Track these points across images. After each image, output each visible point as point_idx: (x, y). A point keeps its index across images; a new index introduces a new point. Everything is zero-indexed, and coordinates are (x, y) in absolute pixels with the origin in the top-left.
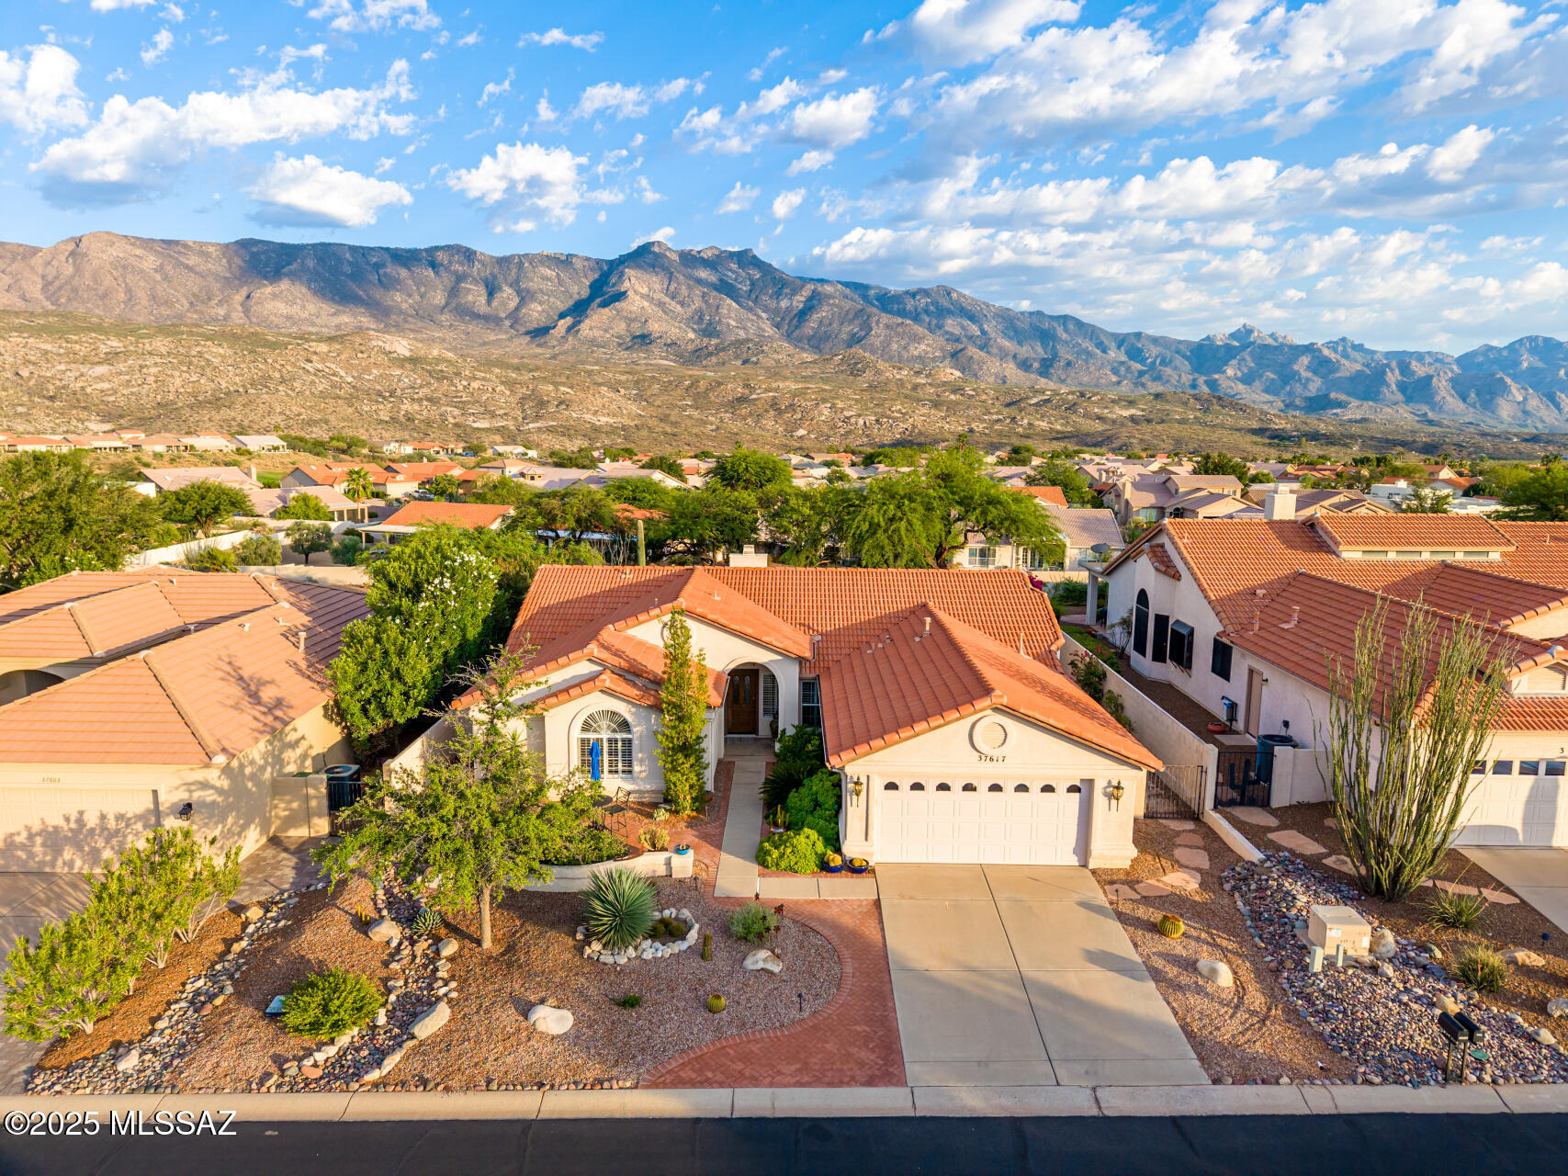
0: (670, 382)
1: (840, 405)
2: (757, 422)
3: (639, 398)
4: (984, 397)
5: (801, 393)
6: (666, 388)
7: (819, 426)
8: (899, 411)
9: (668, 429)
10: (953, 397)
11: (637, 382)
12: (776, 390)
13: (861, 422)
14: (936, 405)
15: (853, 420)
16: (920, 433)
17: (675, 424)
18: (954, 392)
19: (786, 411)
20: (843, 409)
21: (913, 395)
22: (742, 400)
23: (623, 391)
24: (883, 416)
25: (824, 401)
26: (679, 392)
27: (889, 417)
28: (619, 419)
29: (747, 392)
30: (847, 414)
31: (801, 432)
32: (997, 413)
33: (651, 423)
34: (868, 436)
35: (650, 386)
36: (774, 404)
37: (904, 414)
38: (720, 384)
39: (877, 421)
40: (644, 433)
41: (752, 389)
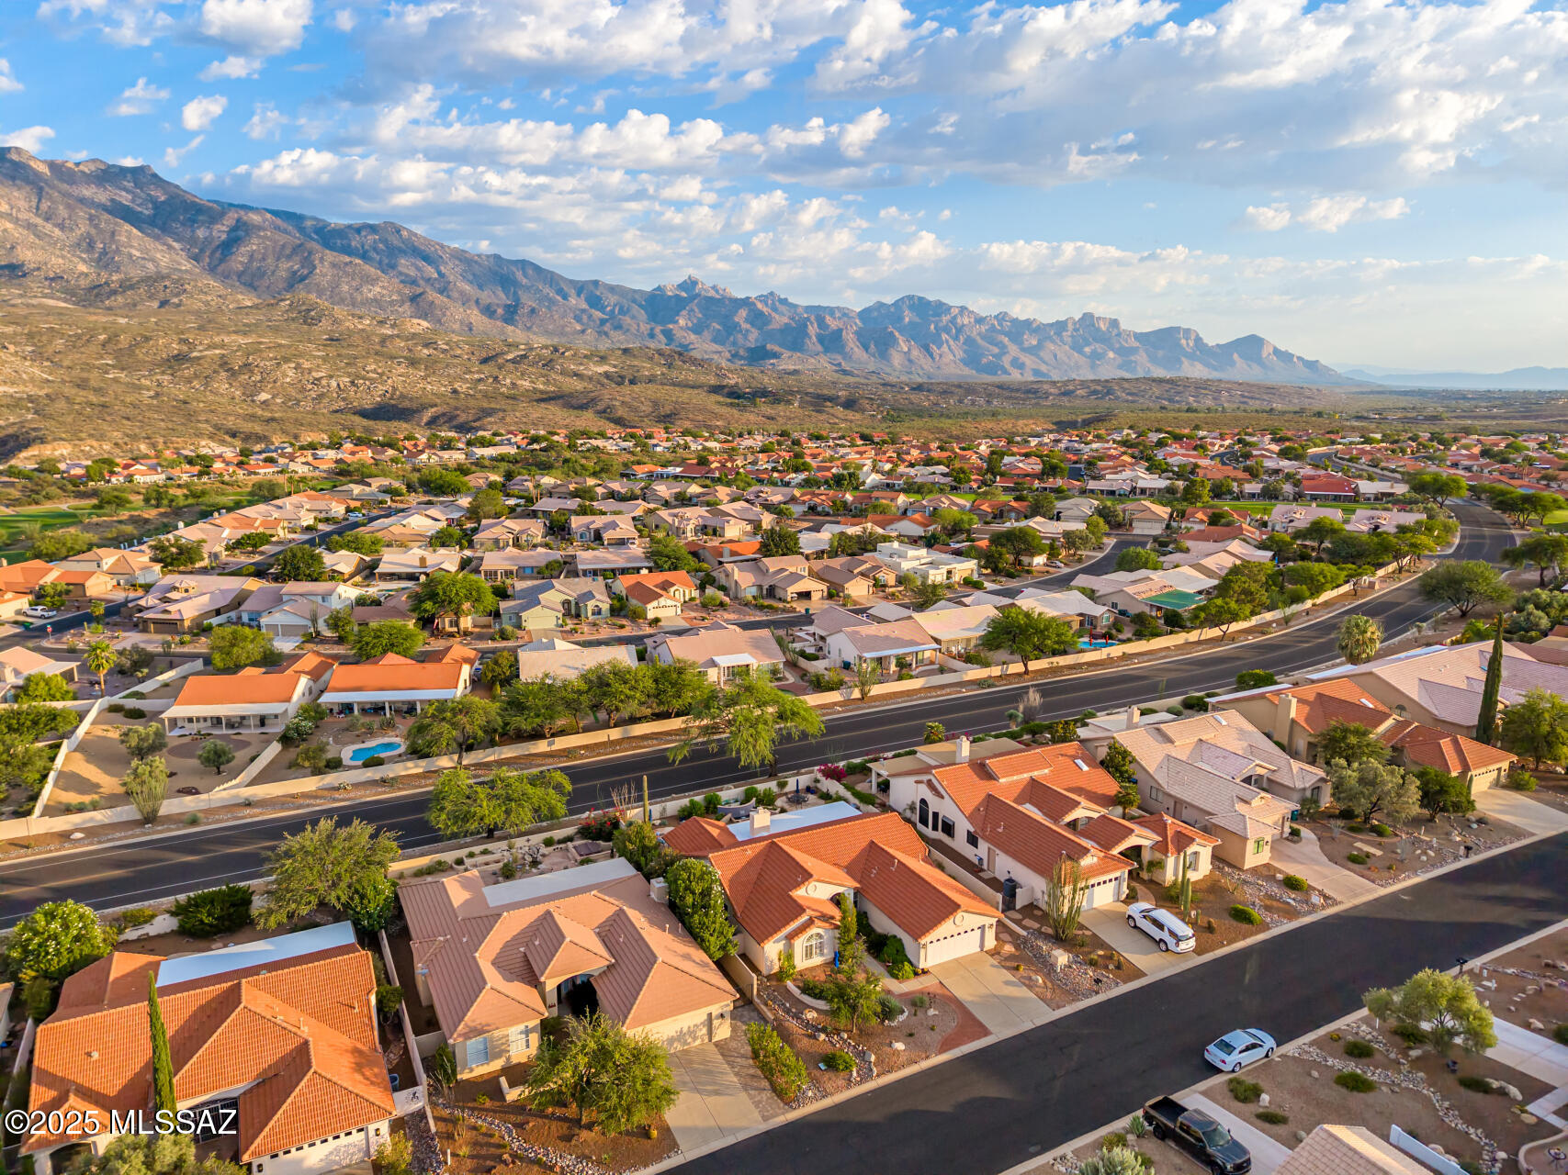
0: (79, 337)
1: (306, 365)
2: (207, 385)
3: (38, 356)
4: (459, 352)
5: (254, 350)
6: (75, 343)
7: (284, 389)
8: (375, 371)
9: (93, 399)
10: (426, 351)
11: (30, 336)
12: (223, 346)
13: (334, 384)
14: (413, 363)
15: (324, 382)
16: (403, 396)
17: (97, 390)
18: (426, 345)
19: (240, 372)
20: (310, 371)
21: (382, 350)
22: (180, 358)
23: (12, 348)
24: (358, 377)
25: (287, 360)
26: (93, 348)
27: (364, 378)
28: (22, 388)
29: (185, 348)
30: (315, 374)
31: (264, 396)
32: (478, 372)
33: (69, 390)
34: (344, 399)
35: (50, 342)
37: (381, 375)
38: (147, 339)
39: (352, 382)
40: (61, 405)
41: (192, 346)
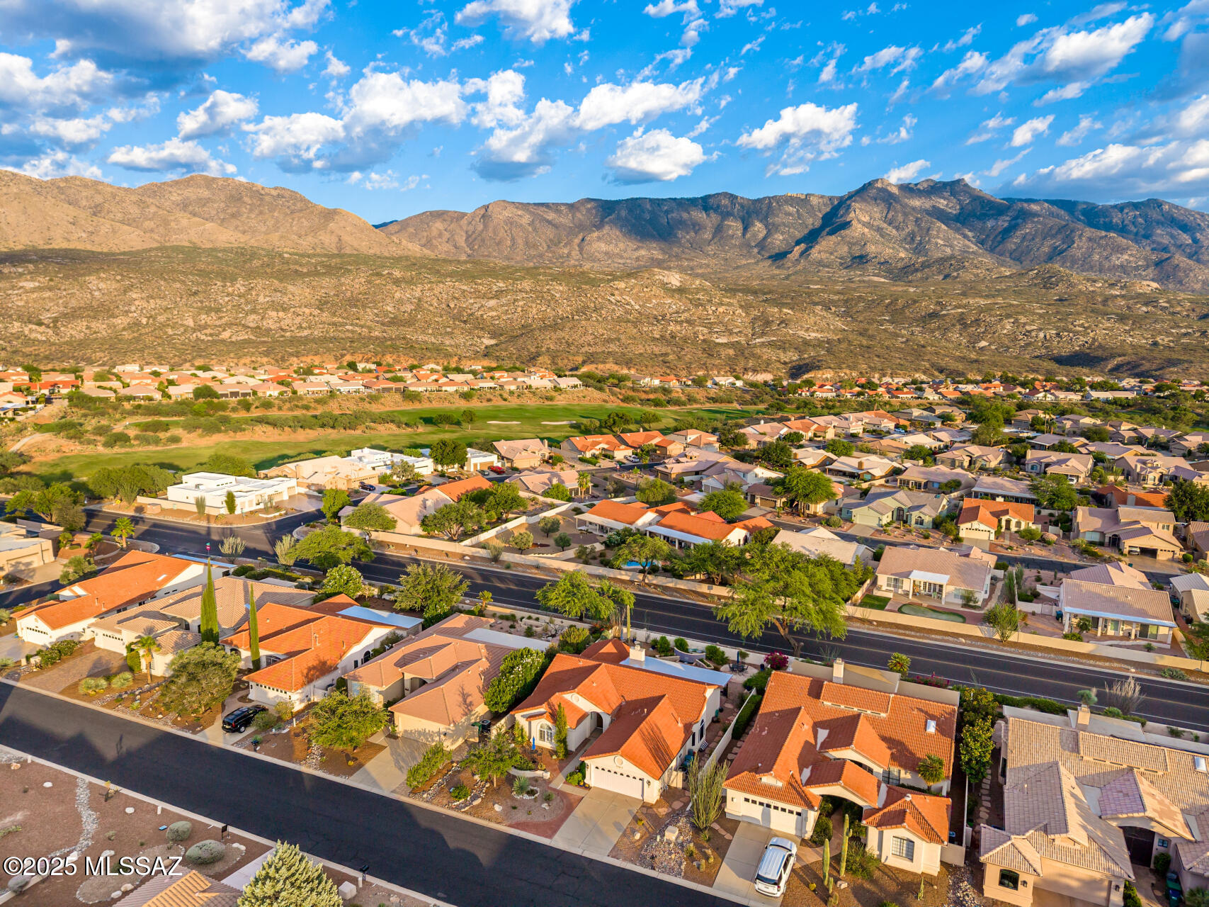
0: (873, 301)
1: (1023, 319)
2: (944, 335)
3: (847, 314)
4: (1179, 309)
5: (988, 309)
6: (870, 305)
7: (1000, 339)
8: (1082, 325)
11: (846, 301)
12: (964, 307)
13: (1041, 335)
15: (1034, 334)
17: (871, 337)
19: (971, 326)
20: (1025, 324)
22: (933, 315)
23: (833, 309)
24: (1064, 330)
25: (1008, 316)
26: (880, 309)
27: (1070, 331)
28: (826, 334)
29: (939, 308)
30: (1028, 328)
31: (983, 344)
33: (851, 337)
34: (1047, 348)
35: (856, 304)
36: (961, 320)
37: (1086, 328)
38: (915, 302)
39: (1058, 335)
40: (844, 346)
41: (943, 306)
